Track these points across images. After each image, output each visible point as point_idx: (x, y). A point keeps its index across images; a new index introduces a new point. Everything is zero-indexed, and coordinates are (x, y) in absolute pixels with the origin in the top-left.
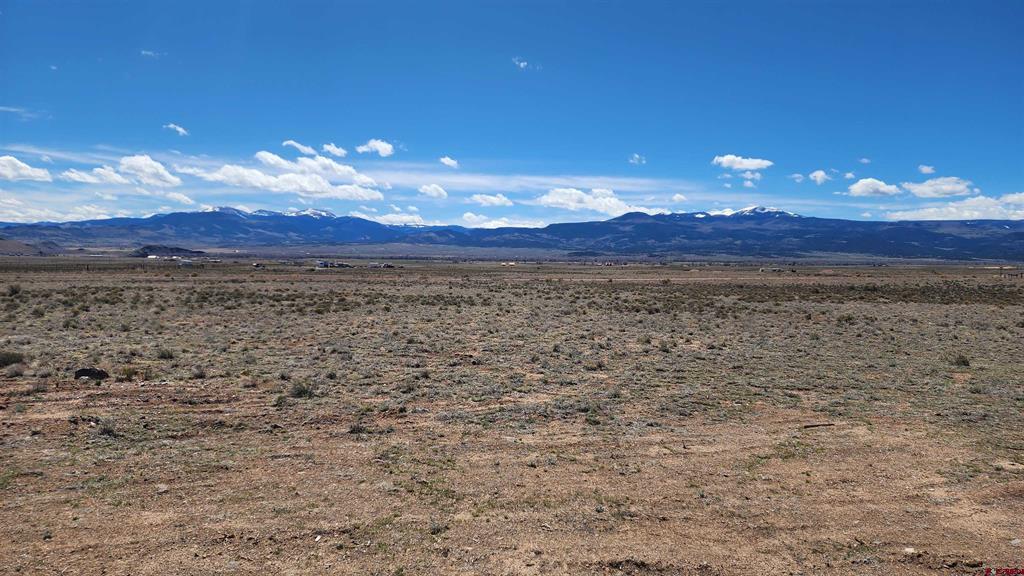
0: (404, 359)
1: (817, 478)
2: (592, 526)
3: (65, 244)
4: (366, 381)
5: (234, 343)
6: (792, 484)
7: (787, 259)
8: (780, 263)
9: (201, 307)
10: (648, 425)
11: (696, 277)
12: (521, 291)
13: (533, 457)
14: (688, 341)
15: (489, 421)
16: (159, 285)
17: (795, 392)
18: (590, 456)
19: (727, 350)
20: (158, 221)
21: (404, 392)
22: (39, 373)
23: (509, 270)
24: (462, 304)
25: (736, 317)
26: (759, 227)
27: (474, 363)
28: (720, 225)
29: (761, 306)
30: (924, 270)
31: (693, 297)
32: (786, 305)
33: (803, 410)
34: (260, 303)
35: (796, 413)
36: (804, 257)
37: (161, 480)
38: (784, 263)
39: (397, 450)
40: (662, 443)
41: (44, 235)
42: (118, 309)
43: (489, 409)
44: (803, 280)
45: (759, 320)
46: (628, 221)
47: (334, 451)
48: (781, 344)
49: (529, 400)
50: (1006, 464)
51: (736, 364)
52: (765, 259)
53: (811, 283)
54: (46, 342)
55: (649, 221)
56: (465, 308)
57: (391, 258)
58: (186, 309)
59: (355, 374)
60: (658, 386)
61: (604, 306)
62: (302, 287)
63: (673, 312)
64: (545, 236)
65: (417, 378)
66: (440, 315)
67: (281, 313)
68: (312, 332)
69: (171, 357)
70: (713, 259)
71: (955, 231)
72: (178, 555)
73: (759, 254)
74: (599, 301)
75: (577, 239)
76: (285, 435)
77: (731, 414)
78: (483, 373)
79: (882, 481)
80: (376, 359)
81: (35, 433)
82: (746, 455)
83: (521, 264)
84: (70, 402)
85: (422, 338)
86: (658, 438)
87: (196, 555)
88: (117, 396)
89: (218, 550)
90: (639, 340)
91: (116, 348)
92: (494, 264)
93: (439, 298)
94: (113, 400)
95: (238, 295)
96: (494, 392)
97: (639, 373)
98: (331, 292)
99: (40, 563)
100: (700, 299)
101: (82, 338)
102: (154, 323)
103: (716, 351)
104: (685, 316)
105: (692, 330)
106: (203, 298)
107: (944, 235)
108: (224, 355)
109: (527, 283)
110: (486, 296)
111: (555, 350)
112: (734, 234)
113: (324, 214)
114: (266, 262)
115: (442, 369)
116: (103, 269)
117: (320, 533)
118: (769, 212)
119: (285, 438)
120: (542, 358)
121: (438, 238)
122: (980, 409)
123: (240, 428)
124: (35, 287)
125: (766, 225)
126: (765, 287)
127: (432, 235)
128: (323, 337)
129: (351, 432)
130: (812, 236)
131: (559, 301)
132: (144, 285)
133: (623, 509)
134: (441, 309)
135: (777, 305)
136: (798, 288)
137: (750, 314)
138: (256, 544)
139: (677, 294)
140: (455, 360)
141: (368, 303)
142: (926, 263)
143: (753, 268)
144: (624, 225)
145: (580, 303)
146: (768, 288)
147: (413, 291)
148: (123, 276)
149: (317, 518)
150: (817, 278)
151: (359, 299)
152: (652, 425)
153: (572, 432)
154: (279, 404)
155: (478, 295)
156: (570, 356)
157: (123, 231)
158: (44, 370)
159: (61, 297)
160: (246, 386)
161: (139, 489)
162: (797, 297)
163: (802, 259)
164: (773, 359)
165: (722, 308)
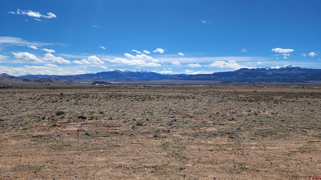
0: (168, 115)
1: (315, 159)
2: (232, 171)
3: (74, 81)
4: (157, 121)
5: (119, 109)
6: (305, 161)
7: (301, 83)
8: (297, 85)
9: (110, 99)
10: (251, 139)
11: (266, 90)
12: (205, 94)
13: (211, 148)
14: (264, 111)
15: (196, 136)
16: (98, 93)
17: (305, 130)
18: (230, 149)
19: (279, 115)
20: (98, 74)
21: (169, 125)
22: (69, 117)
23: (201, 87)
24: (186, 99)
25: (281, 103)
26: (289, 72)
27: (190, 117)
28: (275, 72)
29: (291, 100)
31: (265, 96)
32: (300, 99)
33: (309, 136)
34: (126, 98)
35: (306, 137)
36: (307, 83)
37: (101, 149)
38: (299, 85)
39: (168, 143)
40: (256, 145)
41: (68, 78)
42: (88, 99)
43: (196, 132)
44: (307, 91)
45: (290, 105)
46: (242, 71)
47: (149, 143)
48: (298, 113)
49: (209, 130)
51: (282, 120)
52: (292, 83)
53: (310, 92)
54: (70, 109)
55: (249, 71)
56: (187, 100)
57: (163, 84)
58: (106, 99)
59: (154, 119)
60: (254, 126)
61: (234, 99)
62: (138, 93)
63: (258, 102)
64: (212, 76)
65: (173, 121)
66: (179, 102)
67: (132, 101)
68: (141, 106)
69: (103, 113)
70: (273, 83)
72: (107, 171)
73: (290, 82)
74: (232, 98)
75: (223, 77)
76: (135, 137)
77: (281, 136)
78: (193, 120)
80: (160, 115)
81: (68, 134)
82: (287, 151)
83: (204, 86)
84: (77, 125)
85: (174, 109)
86: (254, 143)
87: (112, 171)
88: (89, 124)
89: (118, 170)
90: (246, 111)
91: (88, 111)
92: (195, 86)
93: (178, 96)
94: (88, 125)
95: (120, 95)
96: (197, 126)
97: (247, 122)
98: (146, 94)
99: (71, 170)
100: (268, 97)
101: (79, 107)
102: (97, 103)
103: (274, 115)
104: (263, 103)
105: (265, 108)
106: (111, 96)
108: (117, 113)
109: (207, 92)
110: (193, 96)
111: (217, 114)
112: (280, 75)
113: (144, 71)
114: (128, 86)
115: (180, 118)
116: (84, 88)
117: (146, 167)
118: (293, 67)
119: (135, 138)
120: (213, 116)
121: (178, 78)
123: (122, 134)
124: (67, 93)
125: (292, 72)
126: (292, 93)
127: (176, 77)
128: (144, 108)
129: (154, 137)
130: (310, 75)
131: (218, 98)
132: (95, 92)
133: (243, 166)
134: (179, 100)
135: (297, 99)
136: (305, 93)
137: (287, 102)
138: (128, 169)
139: (260, 95)
140: (184, 116)
141: (157, 98)
143: (287, 86)
144: (240, 72)
145: (225, 98)
146: (293, 93)
147: (171, 94)
148: (89, 90)
149: (145, 162)
150: (312, 90)
151: (154, 97)
152: (252, 139)
153: (224, 140)
154: (133, 128)
155: (191, 96)
156: (223, 116)
157: (89, 77)
158: (70, 116)
159: (73, 96)
160: (123, 122)
161: (96, 151)
162: (304, 97)
163: (306, 83)
164: (296, 118)
165: (276, 100)
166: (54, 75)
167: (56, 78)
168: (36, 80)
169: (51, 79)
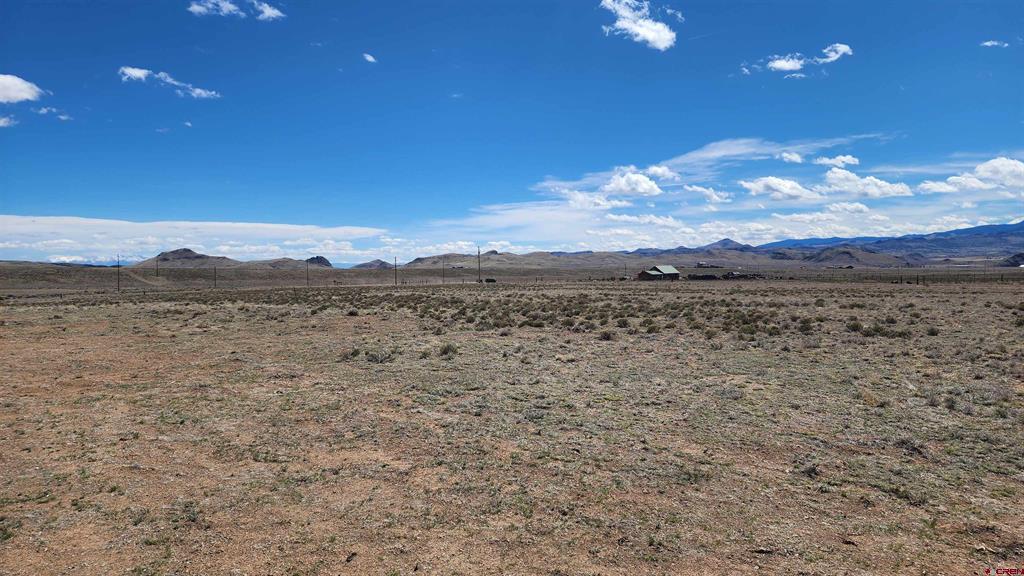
3: (930, 255)
41: (909, 247)
166: (858, 239)
167: (867, 247)
168: (808, 253)
169: (849, 250)
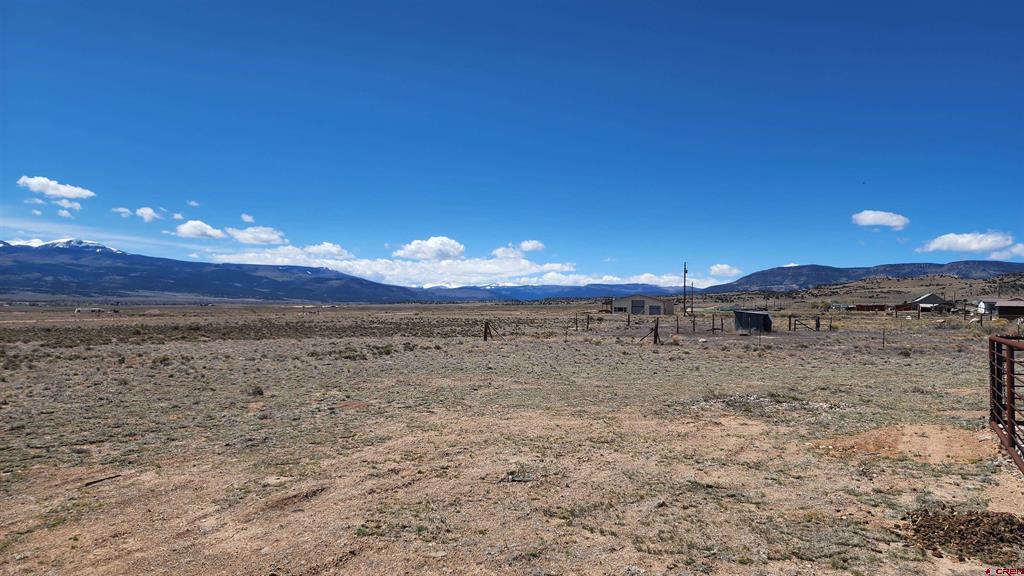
1: (87, 539)
6: (53, 555)
7: (110, 298)
8: (102, 303)
17: (85, 447)
25: (30, 367)
26: (75, 262)
28: (23, 257)
29: (68, 352)
30: (246, 309)
32: (98, 349)
33: (90, 465)
35: (80, 471)
36: (129, 296)
38: (106, 302)
44: (125, 321)
45: (61, 369)
48: (80, 394)
50: (272, 480)
51: (15, 424)
52: (82, 298)
53: (133, 324)
70: (15, 297)
71: (270, 275)
73: (76, 292)
79: (158, 524)
107: (261, 278)
112: (44, 269)
118: (88, 247)
122: (263, 434)
125: (82, 261)
126: (80, 330)
130: (138, 274)
135: (89, 349)
136: (118, 330)
137: (51, 361)
142: (247, 303)
143: (67, 308)
146: (82, 331)
150: (140, 319)
162: (114, 340)
163: (127, 299)
164: (68, 412)
165: (15, 357)
